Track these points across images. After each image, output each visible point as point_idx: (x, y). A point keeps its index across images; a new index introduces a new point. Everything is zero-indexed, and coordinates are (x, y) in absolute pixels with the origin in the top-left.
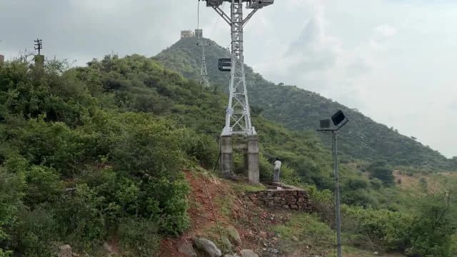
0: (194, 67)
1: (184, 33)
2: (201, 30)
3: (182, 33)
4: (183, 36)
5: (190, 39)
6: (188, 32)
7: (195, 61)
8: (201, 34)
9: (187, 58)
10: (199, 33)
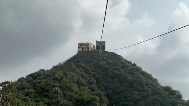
0: (93, 90)
1: (83, 46)
2: (104, 42)
3: (80, 45)
4: (81, 50)
5: (88, 52)
6: (87, 44)
7: (95, 81)
8: (104, 47)
9: (83, 77)
10: (101, 45)
